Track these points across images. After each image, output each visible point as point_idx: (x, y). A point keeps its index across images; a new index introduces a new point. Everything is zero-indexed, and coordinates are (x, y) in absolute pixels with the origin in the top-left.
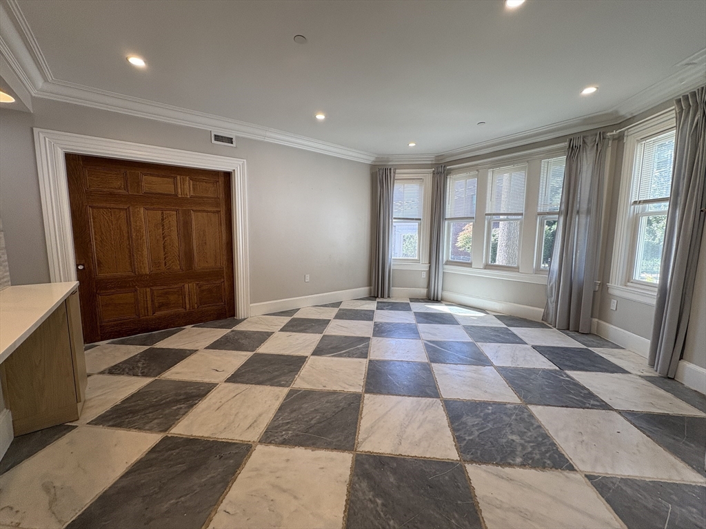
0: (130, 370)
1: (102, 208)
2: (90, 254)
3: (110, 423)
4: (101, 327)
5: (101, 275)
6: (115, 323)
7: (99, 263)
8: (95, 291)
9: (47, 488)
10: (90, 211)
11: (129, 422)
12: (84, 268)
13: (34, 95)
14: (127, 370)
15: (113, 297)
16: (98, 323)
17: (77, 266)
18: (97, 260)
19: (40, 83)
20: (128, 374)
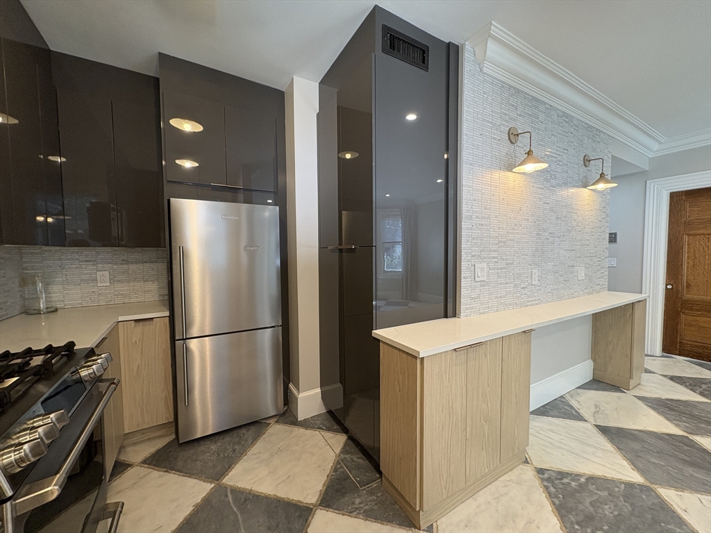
0: (691, 385)
1: (699, 235)
2: (680, 277)
3: (649, 404)
4: (680, 343)
5: (688, 296)
6: (696, 344)
7: (688, 286)
8: (680, 309)
9: (596, 406)
10: (686, 238)
11: (663, 412)
12: (672, 288)
13: (650, 156)
14: (688, 384)
15: (698, 318)
16: (678, 339)
17: (667, 285)
18: (687, 282)
19: (656, 146)
20: (686, 386)
